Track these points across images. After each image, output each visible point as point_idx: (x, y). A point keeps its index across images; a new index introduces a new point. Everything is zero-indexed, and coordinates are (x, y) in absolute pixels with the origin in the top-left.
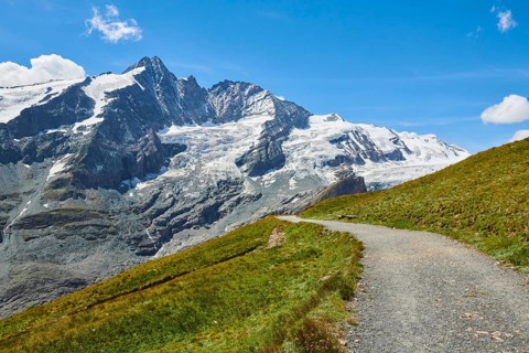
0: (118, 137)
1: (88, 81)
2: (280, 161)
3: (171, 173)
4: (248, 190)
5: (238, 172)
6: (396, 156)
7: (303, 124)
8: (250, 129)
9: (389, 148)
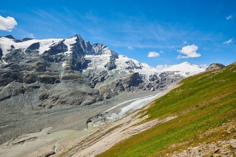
1: (64, 40)
2: (115, 67)
4: (109, 74)
6: (140, 68)
7: (117, 58)
9: (138, 66)
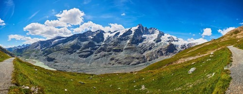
0: (136, 37)
1: (131, 28)
2: (160, 41)
3: (144, 42)
4: (156, 45)
5: (154, 42)
6: (177, 41)
7: (164, 35)
8: (156, 35)
9: (176, 40)
